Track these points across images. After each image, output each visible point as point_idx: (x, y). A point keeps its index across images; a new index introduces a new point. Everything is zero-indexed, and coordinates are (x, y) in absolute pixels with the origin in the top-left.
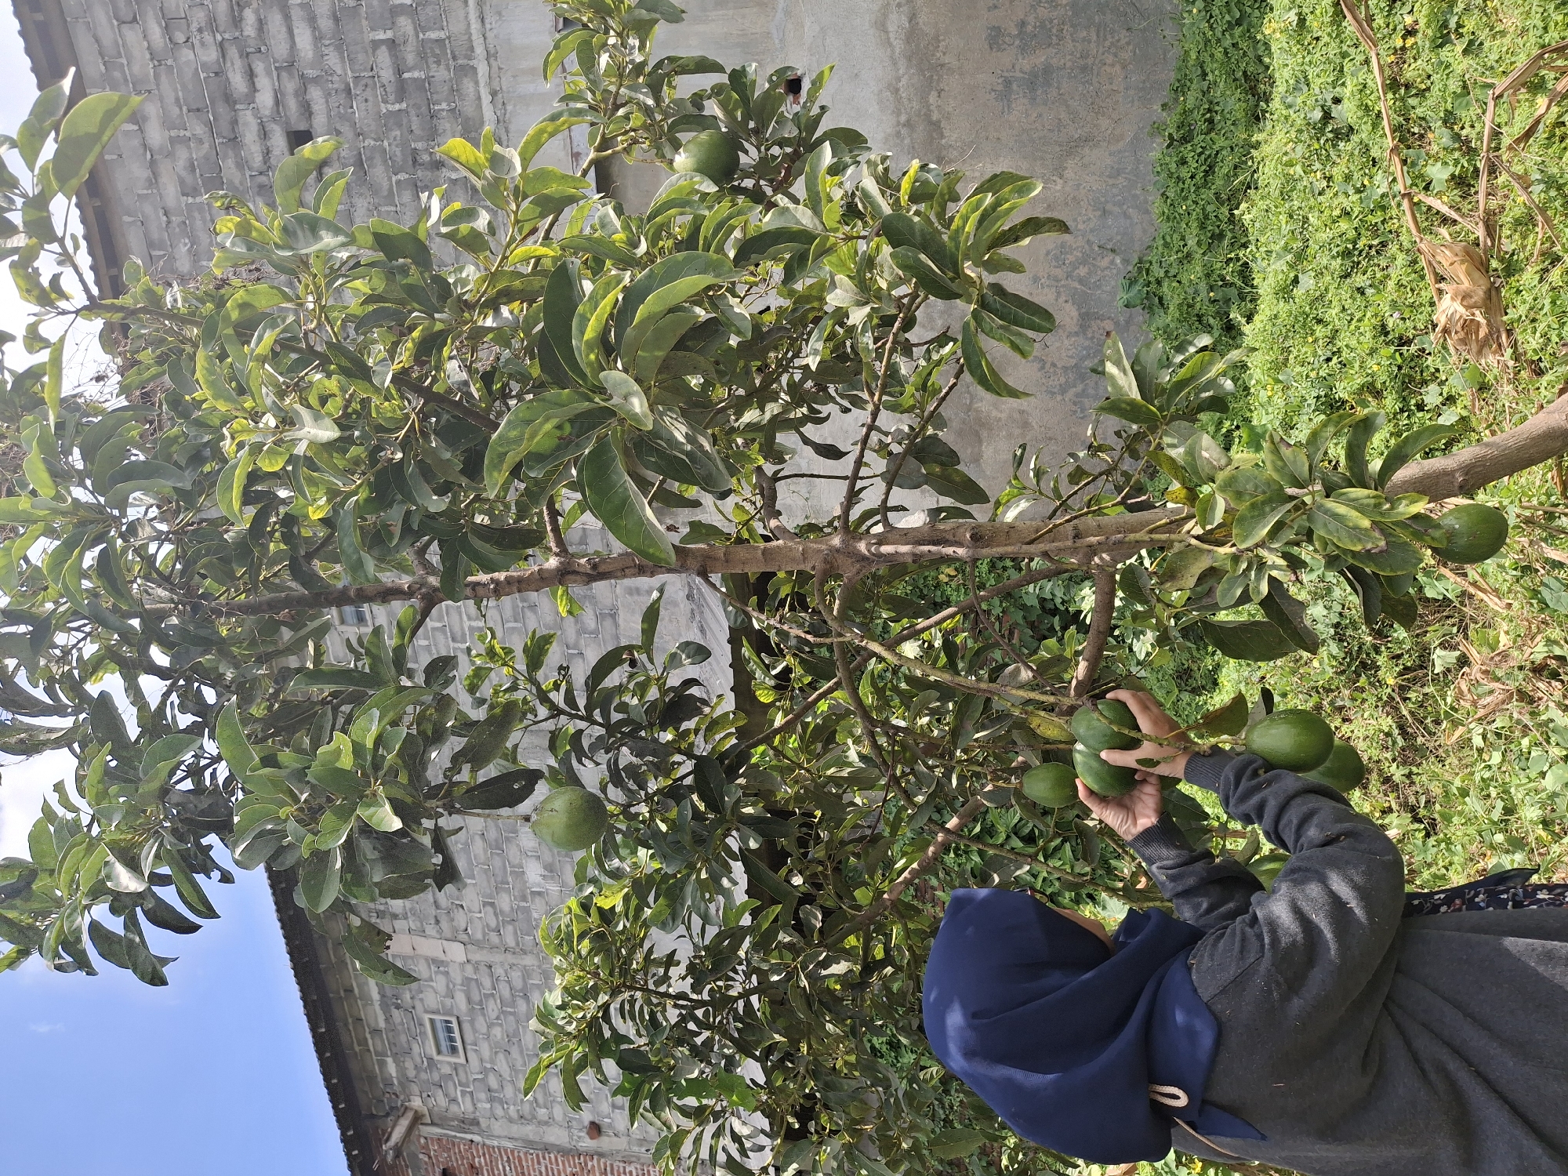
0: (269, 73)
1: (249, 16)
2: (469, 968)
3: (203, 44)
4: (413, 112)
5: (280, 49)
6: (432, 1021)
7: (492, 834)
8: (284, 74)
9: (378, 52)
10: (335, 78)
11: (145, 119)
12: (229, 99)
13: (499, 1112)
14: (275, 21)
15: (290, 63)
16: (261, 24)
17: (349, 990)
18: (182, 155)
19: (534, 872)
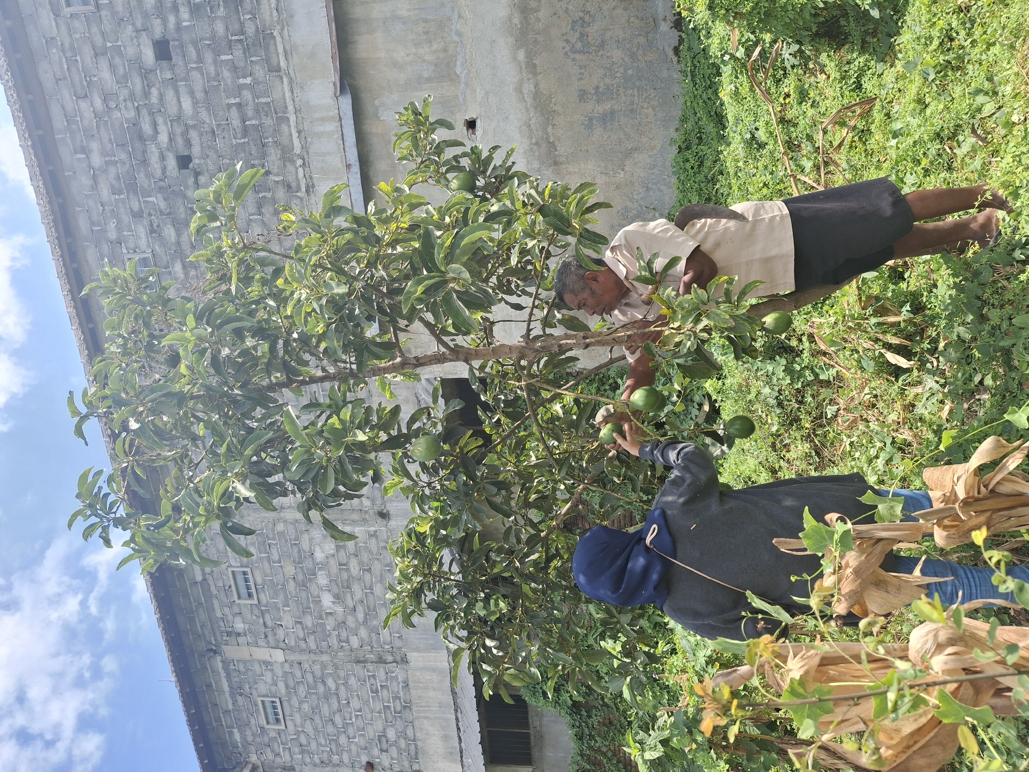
0: (166, 123)
1: (154, 92)
2: (287, 666)
3: (126, 108)
4: (251, 143)
5: (173, 110)
6: (263, 701)
7: (300, 577)
8: (175, 124)
9: (231, 110)
10: (206, 126)
11: (91, 151)
12: (141, 138)
13: (308, 760)
14: (170, 95)
15: (179, 118)
16: (161, 97)
17: (209, 686)
18: (113, 171)
19: (327, 600)
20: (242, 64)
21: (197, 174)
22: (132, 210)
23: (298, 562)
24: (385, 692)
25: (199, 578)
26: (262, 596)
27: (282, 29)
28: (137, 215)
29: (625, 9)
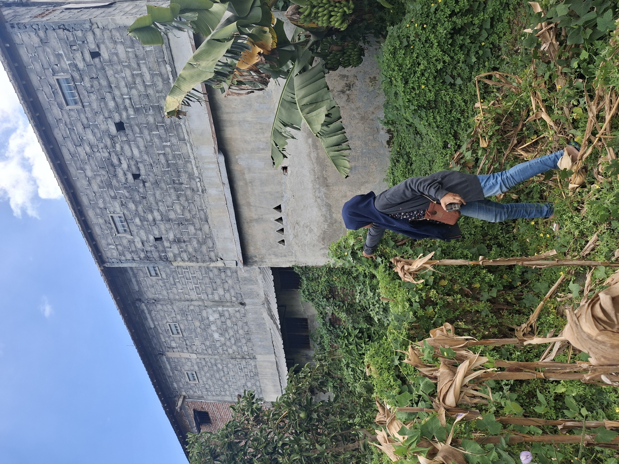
0: (125, 160)
1: (118, 146)
2: (198, 360)
3: (103, 152)
4: (172, 171)
5: (129, 154)
6: (187, 373)
7: (203, 327)
8: (130, 160)
9: (160, 156)
10: (147, 162)
11: (86, 169)
12: (113, 165)
13: (210, 394)
14: (126, 147)
15: (132, 158)
16: (122, 148)
17: (161, 367)
18: (99, 179)
19: (216, 336)
20: (165, 136)
21: (144, 182)
22: (110, 196)
23: (202, 320)
24: (246, 370)
25: (152, 326)
26: (184, 334)
27: (185, 122)
28: (115, 198)
29: (363, 124)
